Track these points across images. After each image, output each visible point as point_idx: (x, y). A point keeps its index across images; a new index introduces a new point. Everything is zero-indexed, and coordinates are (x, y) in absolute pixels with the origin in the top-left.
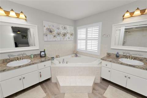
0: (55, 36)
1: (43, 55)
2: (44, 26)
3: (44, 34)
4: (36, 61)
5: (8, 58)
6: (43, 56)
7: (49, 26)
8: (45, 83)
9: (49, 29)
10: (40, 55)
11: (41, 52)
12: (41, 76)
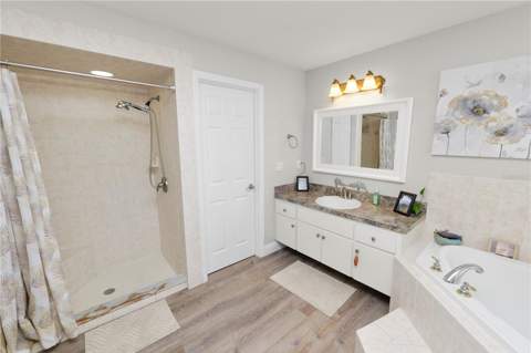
0: (502, 133)
1: (404, 205)
2: (443, 93)
3: (437, 128)
4: (378, 219)
5: (334, 185)
6: (401, 210)
7: (472, 85)
8: (374, 299)
9: (465, 100)
10: (394, 202)
11: (402, 194)
12: (356, 264)
